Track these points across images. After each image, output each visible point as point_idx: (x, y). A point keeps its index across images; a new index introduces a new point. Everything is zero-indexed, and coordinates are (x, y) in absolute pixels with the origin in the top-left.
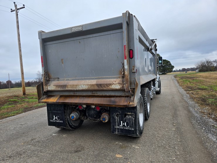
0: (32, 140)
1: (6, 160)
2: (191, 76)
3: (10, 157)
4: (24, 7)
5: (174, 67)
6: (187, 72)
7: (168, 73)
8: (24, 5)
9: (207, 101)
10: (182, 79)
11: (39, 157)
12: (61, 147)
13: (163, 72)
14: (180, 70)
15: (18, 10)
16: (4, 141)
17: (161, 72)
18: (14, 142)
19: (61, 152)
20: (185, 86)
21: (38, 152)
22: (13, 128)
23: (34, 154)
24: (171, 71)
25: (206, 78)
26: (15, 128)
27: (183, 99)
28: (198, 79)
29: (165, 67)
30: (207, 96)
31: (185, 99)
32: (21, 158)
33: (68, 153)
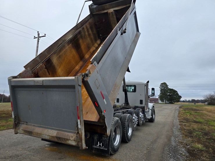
0: (29, 147)
1: (7, 158)
2: (196, 108)
3: (10, 157)
4: (45, 36)
5: (181, 97)
6: (196, 103)
7: (175, 103)
8: (45, 34)
9: (193, 133)
10: (184, 110)
11: (31, 159)
12: (50, 155)
13: (170, 100)
14: (189, 100)
15: (40, 38)
16: (7, 146)
17: (168, 101)
18: (14, 148)
19: (48, 158)
20: (182, 118)
21: (31, 156)
22: (15, 138)
23: (28, 157)
24: (179, 101)
25: (210, 111)
26: (17, 137)
27: (172, 129)
28: (201, 112)
29: (172, 96)
30: (197, 129)
31: (174, 129)
32: (18, 158)
33: (53, 159)
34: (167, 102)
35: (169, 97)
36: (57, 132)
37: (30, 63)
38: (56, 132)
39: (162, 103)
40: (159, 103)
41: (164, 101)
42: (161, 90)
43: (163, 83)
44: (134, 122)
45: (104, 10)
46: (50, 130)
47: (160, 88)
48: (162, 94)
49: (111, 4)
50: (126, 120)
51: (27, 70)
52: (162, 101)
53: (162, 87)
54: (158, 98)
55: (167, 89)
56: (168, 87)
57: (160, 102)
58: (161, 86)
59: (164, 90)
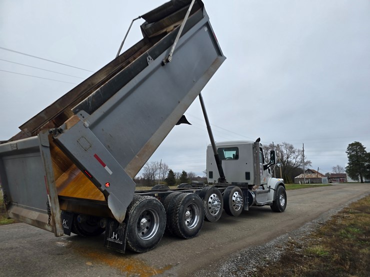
34: (364, 180)
35: (368, 170)
36: (39, 215)
37: (30, 122)
38: (38, 213)
39: (353, 181)
40: (349, 183)
41: (358, 179)
42: (350, 158)
43: (352, 144)
44: (210, 208)
45: (162, 29)
46: (34, 212)
47: (349, 153)
48: (352, 164)
49: (170, 17)
50: (181, 203)
51: (23, 132)
52: (352, 179)
53: (353, 151)
54: (345, 173)
55: (363, 154)
56: (365, 150)
57: (349, 180)
58: (348, 149)
59: (357, 156)
